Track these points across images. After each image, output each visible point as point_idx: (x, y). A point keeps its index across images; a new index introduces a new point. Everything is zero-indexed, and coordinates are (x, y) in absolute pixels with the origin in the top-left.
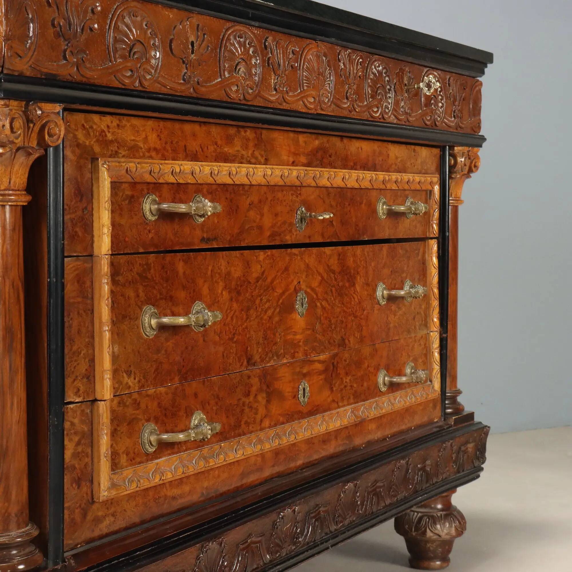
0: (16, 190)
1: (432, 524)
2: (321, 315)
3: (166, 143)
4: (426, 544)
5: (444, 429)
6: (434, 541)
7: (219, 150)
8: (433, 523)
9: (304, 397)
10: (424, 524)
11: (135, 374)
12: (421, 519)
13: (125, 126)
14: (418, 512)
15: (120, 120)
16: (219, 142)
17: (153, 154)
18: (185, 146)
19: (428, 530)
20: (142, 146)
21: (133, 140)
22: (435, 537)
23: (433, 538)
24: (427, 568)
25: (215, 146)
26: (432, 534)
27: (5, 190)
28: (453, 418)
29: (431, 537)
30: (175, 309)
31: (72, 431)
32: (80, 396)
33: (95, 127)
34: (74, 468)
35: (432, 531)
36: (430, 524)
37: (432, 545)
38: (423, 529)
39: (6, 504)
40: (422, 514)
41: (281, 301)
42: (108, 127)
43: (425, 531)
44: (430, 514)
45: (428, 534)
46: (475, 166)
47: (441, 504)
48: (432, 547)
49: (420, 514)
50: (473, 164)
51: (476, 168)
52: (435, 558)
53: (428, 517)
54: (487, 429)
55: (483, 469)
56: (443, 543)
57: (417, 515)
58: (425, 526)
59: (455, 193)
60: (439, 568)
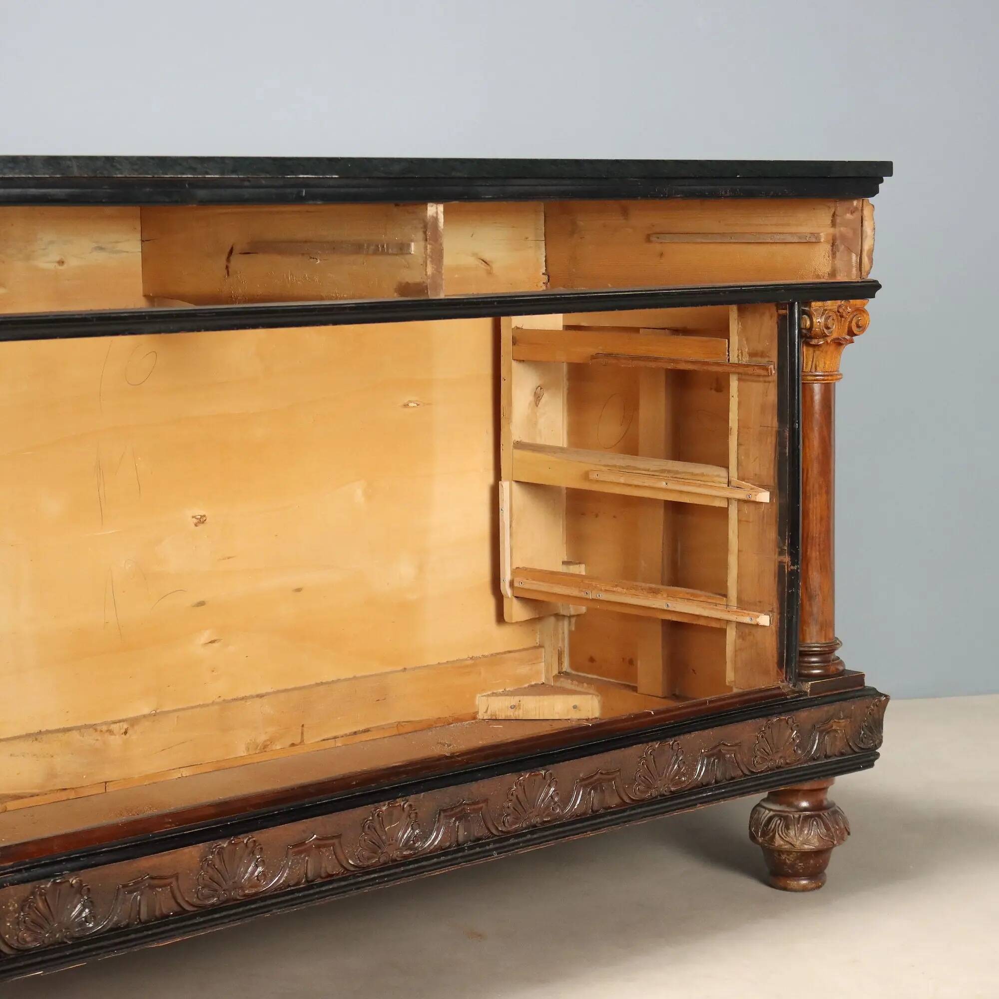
1: (783, 828)
4: (780, 855)
5: (787, 699)
6: (789, 852)
8: (785, 827)
10: (773, 826)
12: (770, 819)
14: (770, 810)
19: (777, 835)
22: (787, 847)
23: (784, 847)
24: (785, 889)
26: (782, 842)
28: (810, 683)
29: (780, 846)
35: (782, 838)
36: (780, 826)
37: (788, 857)
38: (771, 834)
40: (774, 813)
43: (773, 837)
44: (784, 814)
45: (778, 842)
46: (858, 326)
47: (806, 801)
48: (789, 860)
49: (772, 813)
50: (854, 323)
51: (861, 329)
52: (797, 875)
53: (780, 817)
54: (883, 698)
55: (878, 754)
56: (805, 855)
57: (768, 814)
58: (774, 831)
59: (821, 365)
60: (804, 889)
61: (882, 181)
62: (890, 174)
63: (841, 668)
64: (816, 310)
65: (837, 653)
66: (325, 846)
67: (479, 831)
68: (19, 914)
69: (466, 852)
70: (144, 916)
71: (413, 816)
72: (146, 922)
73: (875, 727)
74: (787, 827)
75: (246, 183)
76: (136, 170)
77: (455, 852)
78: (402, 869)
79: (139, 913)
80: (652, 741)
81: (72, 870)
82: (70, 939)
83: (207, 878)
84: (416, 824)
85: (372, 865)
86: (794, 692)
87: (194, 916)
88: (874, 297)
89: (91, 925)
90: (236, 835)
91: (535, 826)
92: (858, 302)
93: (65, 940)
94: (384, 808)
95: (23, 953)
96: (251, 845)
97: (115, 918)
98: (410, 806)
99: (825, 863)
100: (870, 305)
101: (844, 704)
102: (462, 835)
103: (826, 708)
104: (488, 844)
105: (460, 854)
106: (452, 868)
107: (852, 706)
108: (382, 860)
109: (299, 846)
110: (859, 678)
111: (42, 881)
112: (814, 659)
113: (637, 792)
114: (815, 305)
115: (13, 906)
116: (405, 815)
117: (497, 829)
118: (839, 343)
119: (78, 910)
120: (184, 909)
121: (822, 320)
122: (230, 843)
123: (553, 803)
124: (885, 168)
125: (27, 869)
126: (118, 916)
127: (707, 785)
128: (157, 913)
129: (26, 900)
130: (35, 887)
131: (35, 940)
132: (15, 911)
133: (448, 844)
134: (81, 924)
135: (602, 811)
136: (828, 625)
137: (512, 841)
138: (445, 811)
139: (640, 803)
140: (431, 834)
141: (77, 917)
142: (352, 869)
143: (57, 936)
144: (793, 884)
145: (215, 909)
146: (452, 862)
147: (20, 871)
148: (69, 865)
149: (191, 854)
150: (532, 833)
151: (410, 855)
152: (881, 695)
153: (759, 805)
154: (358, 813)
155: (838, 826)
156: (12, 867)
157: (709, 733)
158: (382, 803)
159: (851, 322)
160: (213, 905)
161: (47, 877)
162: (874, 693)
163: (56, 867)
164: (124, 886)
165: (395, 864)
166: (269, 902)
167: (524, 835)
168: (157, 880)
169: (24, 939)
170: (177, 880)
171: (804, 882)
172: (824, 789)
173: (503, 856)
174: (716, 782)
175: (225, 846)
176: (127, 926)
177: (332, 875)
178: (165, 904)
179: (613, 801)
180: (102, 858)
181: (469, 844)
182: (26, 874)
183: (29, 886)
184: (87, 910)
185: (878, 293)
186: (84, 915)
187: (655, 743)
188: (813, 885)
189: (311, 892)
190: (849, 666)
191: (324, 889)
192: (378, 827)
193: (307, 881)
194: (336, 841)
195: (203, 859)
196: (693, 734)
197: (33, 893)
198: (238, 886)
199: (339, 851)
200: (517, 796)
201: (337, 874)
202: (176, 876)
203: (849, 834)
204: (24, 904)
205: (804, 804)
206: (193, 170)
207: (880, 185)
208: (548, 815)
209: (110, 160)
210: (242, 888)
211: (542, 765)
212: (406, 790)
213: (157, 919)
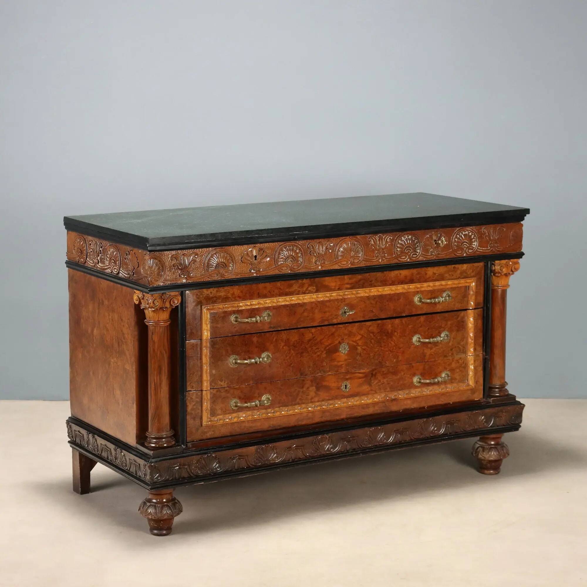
0: (164, 321)
2: (361, 352)
3: (246, 294)
4: (481, 461)
5: (482, 404)
6: (484, 460)
7: (281, 291)
9: (346, 388)
10: (479, 450)
11: (225, 381)
12: (478, 448)
13: (221, 290)
15: (218, 289)
16: (282, 288)
17: (238, 299)
18: (258, 293)
20: (231, 297)
21: (226, 295)
22: (483, 458)
25: (279, 290)
26: (481, 456)
27: (157, 321)
28: (492, 399)
29: (481, 458)
30: (250, 356)
31: (191, 401)
32: (193, 389)
33: (203, 294)
34: (192, 414)
35: (481, 455)
36: (481, 450)
39: (158, 424)
41: (328, 348)
42: (211, 292)
43: (478, 454)
44: (483, 446)
45: (480, 456)
46: (515, 269)
47: (494, 442)
48: (484, 463)
49: (479, 445)
50: (513, 267)
51: (516, 270)
52: (488, 469)
53: (481, 447)
54: (522, 405)
55: (520, 426)
56: (491, 462)
57: (478, 446)
58: (479, 452)
59: (500, 283)
60: (491, 474)
61: (526, 216)
62: (529, 213)
63: (506, 393)
64: (497, 264)
65: (506, 387)
66: (298, 449)
67: (355, 446)
68: (196, 464)
69: (350, 453)
70: (236, 468)
71: (330, 440)
72: (237, 470)
73: (519, 416)
74: (483, 451)
75: (276, 236)
76: (239, 235)
77: (346, 453)
78: (326, 458)
79: (235, 467)
80: (423, 418)
81: (214, 452)
82: (213, 473)
83: (257, 457)
84: (332, 443)
85: (316, 456)
86: (485, 402)
87: (253, 469)
88: (522, 258)
89: (219, 469)
90: (268, 443)
91: (376, 446)
92: (515, 260)
93: (211, 474)
94: (320, 437)
95: (197, 476)
96: (272, 447)
97: (227, 468)
98: (329, 437)
99: (500, 465)
100: (521, 261)
101: (505, 407)
102: (348, 447)
103: (497, 408)
104: (358, 451)
105: (348, 454)
106: (345, 459)
107: (510, 408)
108: (319, 454)
109: (290, 448)
110: (514, 397)
111: (204, 455)
112: (497, 390)
113: (416, 435)
114: (497, 262)
115: (195, 462)
116: (327, 440)
117: (362, 446)
118: (507, 275)
119: (215, 465)
120: (249, 466)
121: (499, 267)
122: (265, 446)
123: (383, 438)
124: (526, 211)
125: (199, 451)
126: (228, 466)
127: (446, 434)
128: (241, 467)
129: (199, 460)
130: (202, 457)
131: (201, 473)
132: (195, 464)
133: (343, 450)
134: (216, 469)
135: (403, 442)
136: (503, 377)
137: (367, 450)
138: (342, 439)
139: (417, 440)
140: (337, 447)
141: (215, 466)
142: (308, 457)
143: (208, 472)
144: (486, 472)
145: (260, 467)
146: (345, 456)
147: (197, 451)
148: (213, 450)
149: (253, 449)
150: (375, 448)
151: (329, 453)
152: (522, 404)
153: (476, 442)
154: (311, 438)
155: (503, 451)
156: (194, 450)
157: (447, 416)
158: (319, 436)
159: (512, 267)
160: (259, 465)
161: (205, 453)
162: (519, 403)
163: (209, 451)
164: (231, 458)
165: (324, 456)
166: (278, 466)
167: (372, 448)
168: (241, 456)
169: (198, 472)
170: (248, 457)
171: (492, 471)
172: (500, 438)
173: (364, 455)
174: (450, 433)
175: (264, 447)
176: (231, 470)
177: (301, 458)
178: (244, 465)
179: (408, 439)
180: (223, 448)
181: (351, 450)
182: (199, 452)
183: (200, 456)
184: (218, 465)
185: (523, 257)
186: (217, 466)
187: (424, 419)
188: (494, 473)
189: (293, 463)
190: (511, 392)
191: (298, 463)
192: (318, 443)
193: (292, 460)
194: (302, 447)
195: (257, 451)
196: (440, 416)
197: (201, 458)
198: (268, 460)
199: (303, 450)
200: (369, 435)
201: (303, 458)
202: (247, 456)
203: (508, 455)
204: (198, 461)
205: (493, 443)
206: (258, 234)
207: (525, 217)
208: (382, 442)
209: (231, 233)
210: (270, 461)
211: (380, 425)
212: (328, 431)
213: (241, 469)
